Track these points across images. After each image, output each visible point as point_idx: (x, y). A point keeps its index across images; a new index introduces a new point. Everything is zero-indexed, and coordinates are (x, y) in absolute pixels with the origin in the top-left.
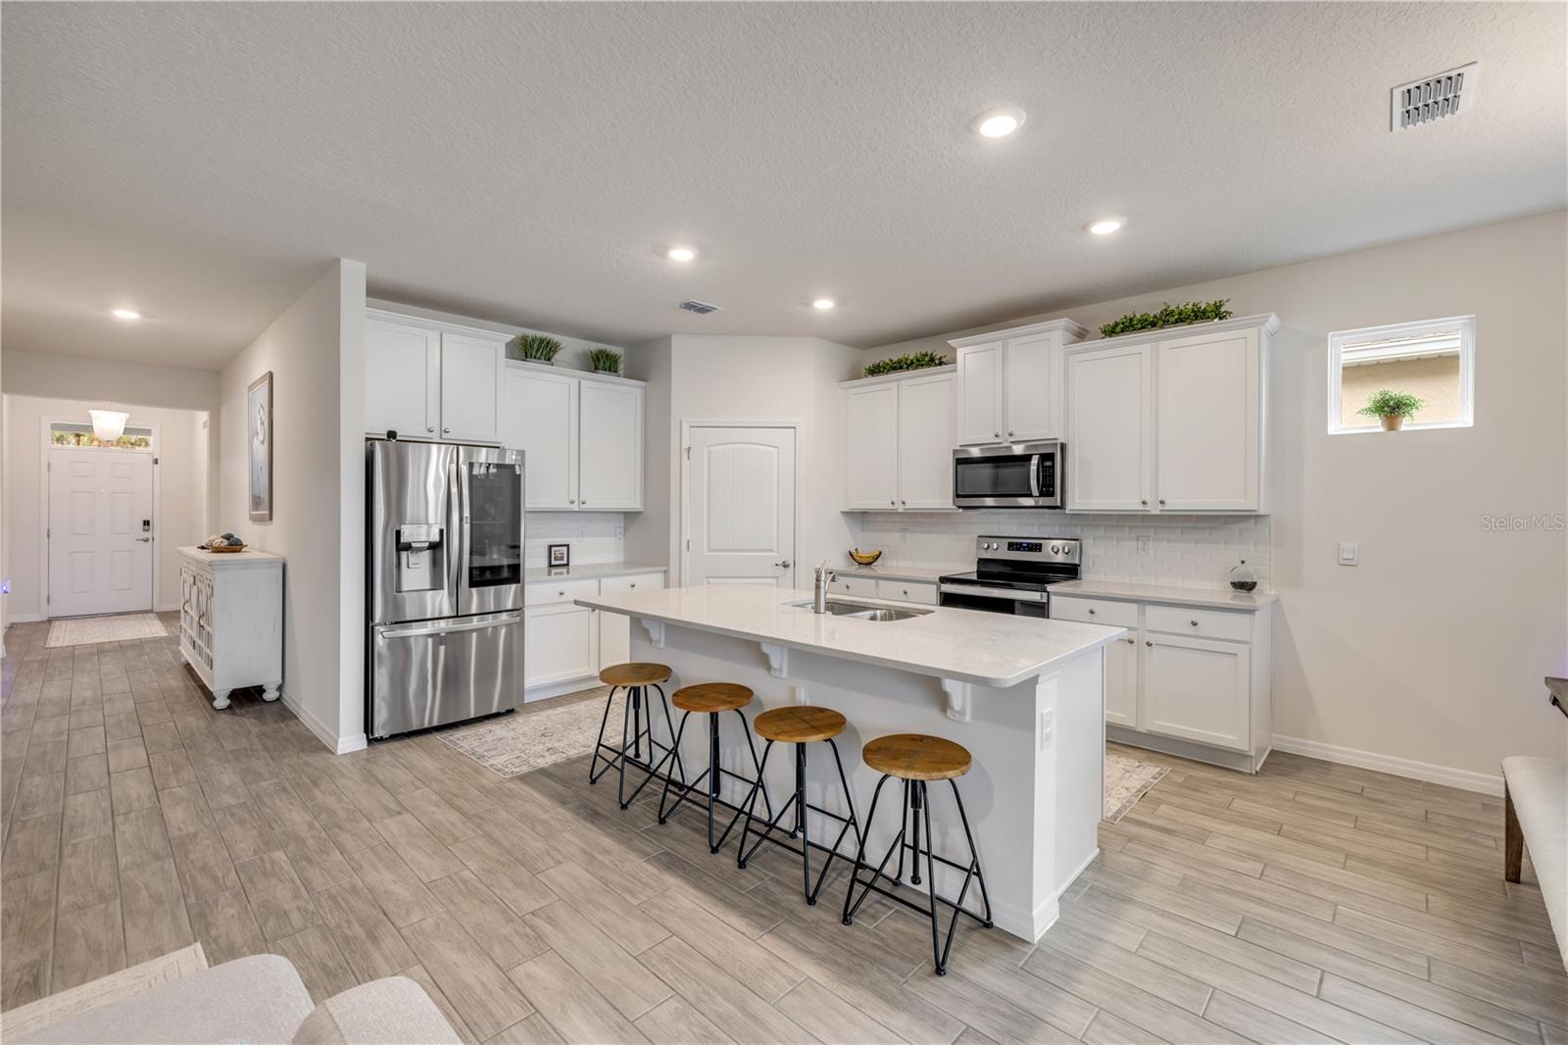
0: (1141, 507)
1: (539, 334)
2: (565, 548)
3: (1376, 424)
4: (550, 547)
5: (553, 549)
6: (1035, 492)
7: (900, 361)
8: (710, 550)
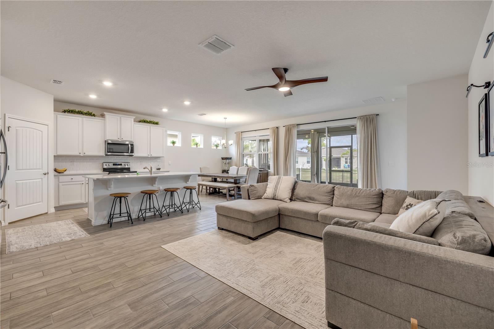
0: (147, 156)
3: (172, 145)
6: (130, 152)
7: (78, 111)
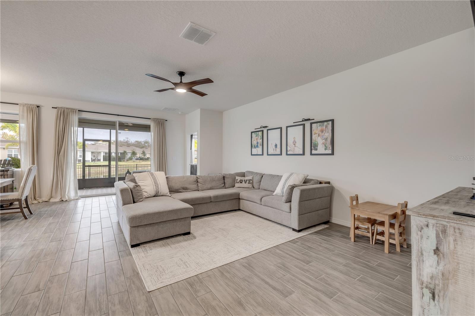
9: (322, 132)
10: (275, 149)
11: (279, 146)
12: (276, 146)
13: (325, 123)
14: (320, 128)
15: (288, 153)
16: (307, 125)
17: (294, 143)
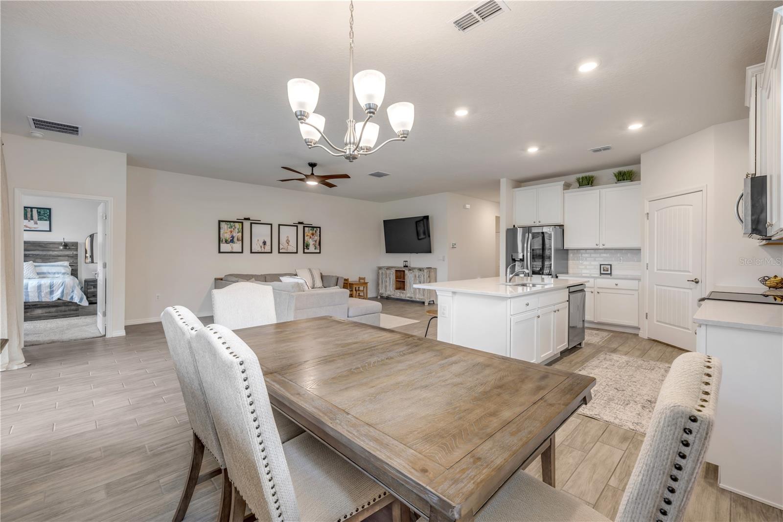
1: (584, 175)
2: (609, 266)
4: (601, 265)
5: (602, 266)
8: (658, 270)
9: (313, 235)
10: (263, 247)
11: (268, 243)
12: (265, 243)
13: (315, 229)
14: (311, 232)
15: (281, 251)
16: (301, 227)
17: (288, 242)
